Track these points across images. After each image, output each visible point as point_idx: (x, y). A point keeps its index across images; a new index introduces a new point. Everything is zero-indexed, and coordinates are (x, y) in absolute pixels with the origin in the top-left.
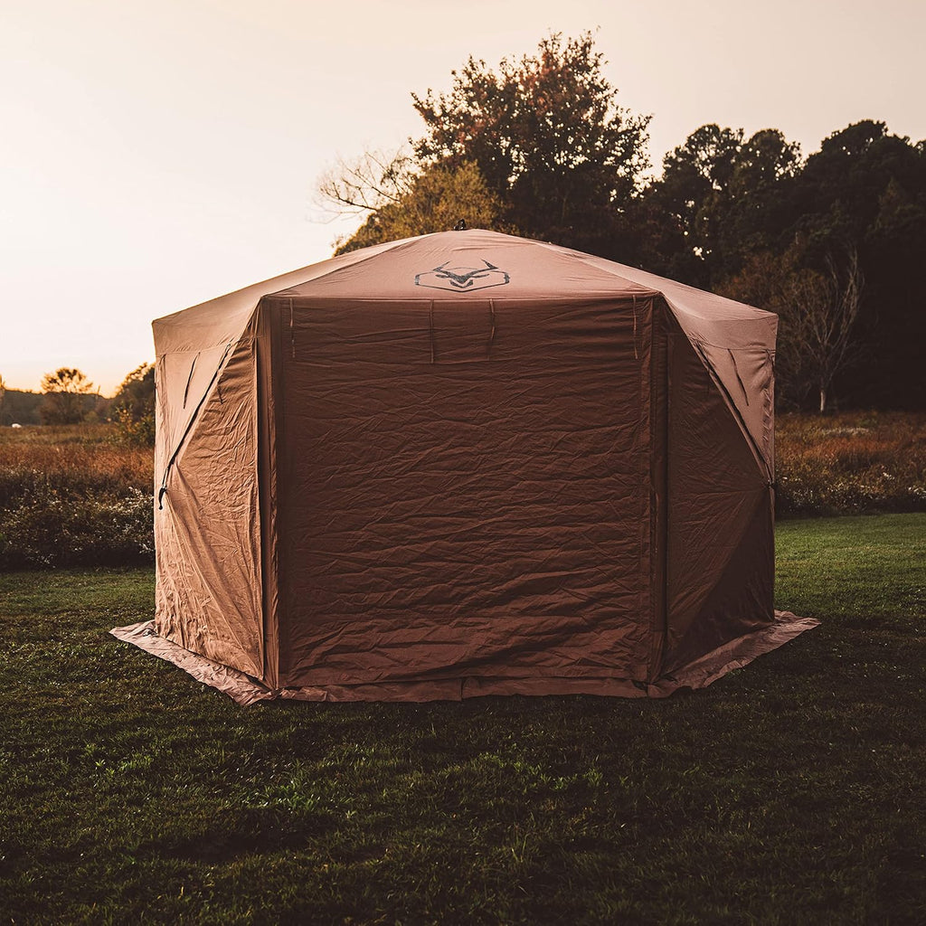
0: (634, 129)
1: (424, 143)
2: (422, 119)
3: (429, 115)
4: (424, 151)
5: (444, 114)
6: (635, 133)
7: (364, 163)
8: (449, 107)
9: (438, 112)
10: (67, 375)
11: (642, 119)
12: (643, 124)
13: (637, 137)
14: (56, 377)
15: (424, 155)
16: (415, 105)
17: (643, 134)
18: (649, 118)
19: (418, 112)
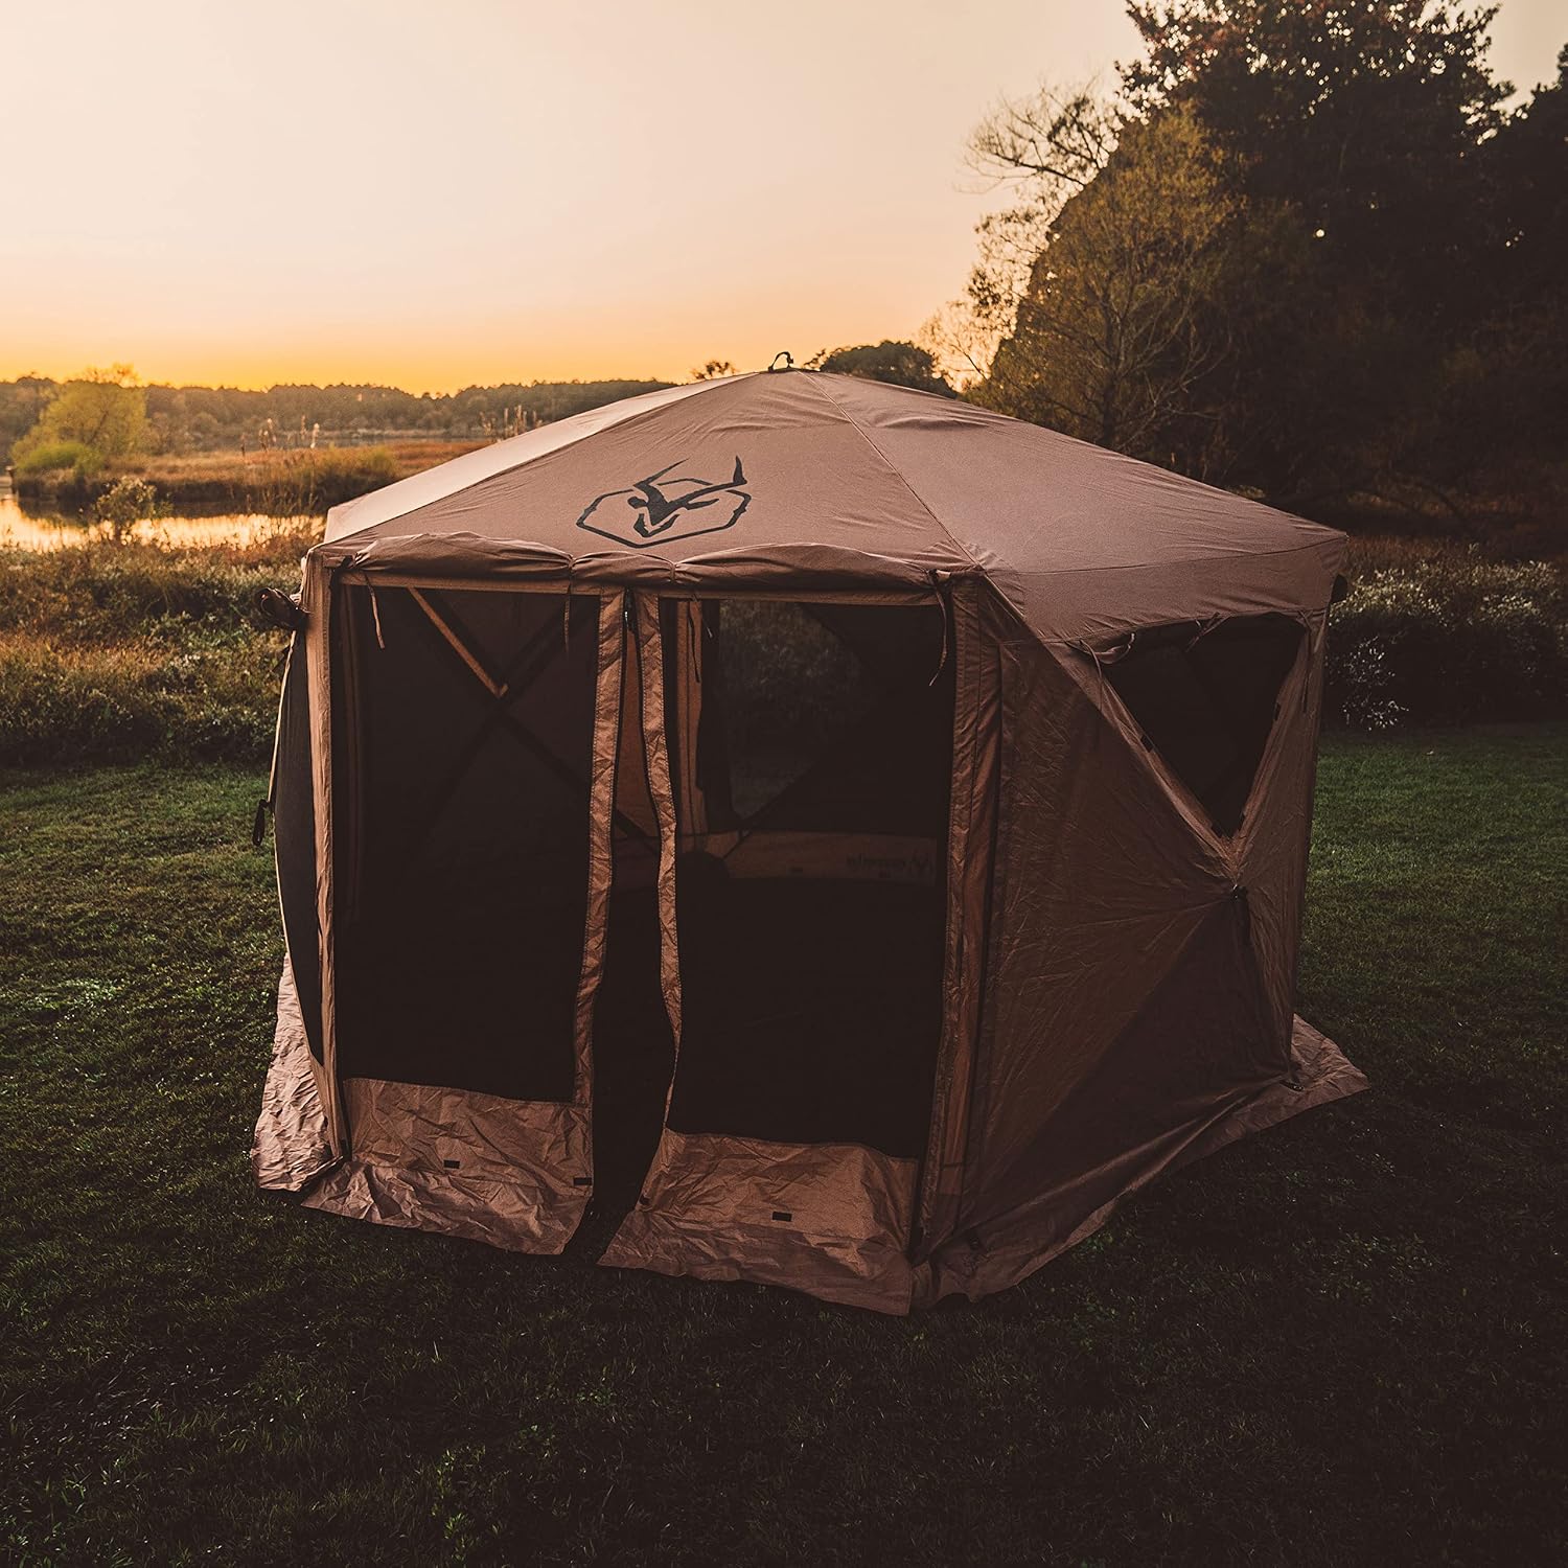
0: (1466, 30)
1: (1137, 66)
2: (1137, 31)
3: (1148, 27)
4: (1138, 78)
5: (1172, 22)
6: (1468, 36)
7: (1038, 104)
8: (1178, 13)
9: (1162, 21)
10: (717, 369)
11: (1480, 16)
12: (1483, 22)
13: (1469, 43)
14: (704, 371)
15: (1138, 84)
16: (1129, 12)
17: (1480, 40)
18: (1490, 14)
19: (1131, 21)
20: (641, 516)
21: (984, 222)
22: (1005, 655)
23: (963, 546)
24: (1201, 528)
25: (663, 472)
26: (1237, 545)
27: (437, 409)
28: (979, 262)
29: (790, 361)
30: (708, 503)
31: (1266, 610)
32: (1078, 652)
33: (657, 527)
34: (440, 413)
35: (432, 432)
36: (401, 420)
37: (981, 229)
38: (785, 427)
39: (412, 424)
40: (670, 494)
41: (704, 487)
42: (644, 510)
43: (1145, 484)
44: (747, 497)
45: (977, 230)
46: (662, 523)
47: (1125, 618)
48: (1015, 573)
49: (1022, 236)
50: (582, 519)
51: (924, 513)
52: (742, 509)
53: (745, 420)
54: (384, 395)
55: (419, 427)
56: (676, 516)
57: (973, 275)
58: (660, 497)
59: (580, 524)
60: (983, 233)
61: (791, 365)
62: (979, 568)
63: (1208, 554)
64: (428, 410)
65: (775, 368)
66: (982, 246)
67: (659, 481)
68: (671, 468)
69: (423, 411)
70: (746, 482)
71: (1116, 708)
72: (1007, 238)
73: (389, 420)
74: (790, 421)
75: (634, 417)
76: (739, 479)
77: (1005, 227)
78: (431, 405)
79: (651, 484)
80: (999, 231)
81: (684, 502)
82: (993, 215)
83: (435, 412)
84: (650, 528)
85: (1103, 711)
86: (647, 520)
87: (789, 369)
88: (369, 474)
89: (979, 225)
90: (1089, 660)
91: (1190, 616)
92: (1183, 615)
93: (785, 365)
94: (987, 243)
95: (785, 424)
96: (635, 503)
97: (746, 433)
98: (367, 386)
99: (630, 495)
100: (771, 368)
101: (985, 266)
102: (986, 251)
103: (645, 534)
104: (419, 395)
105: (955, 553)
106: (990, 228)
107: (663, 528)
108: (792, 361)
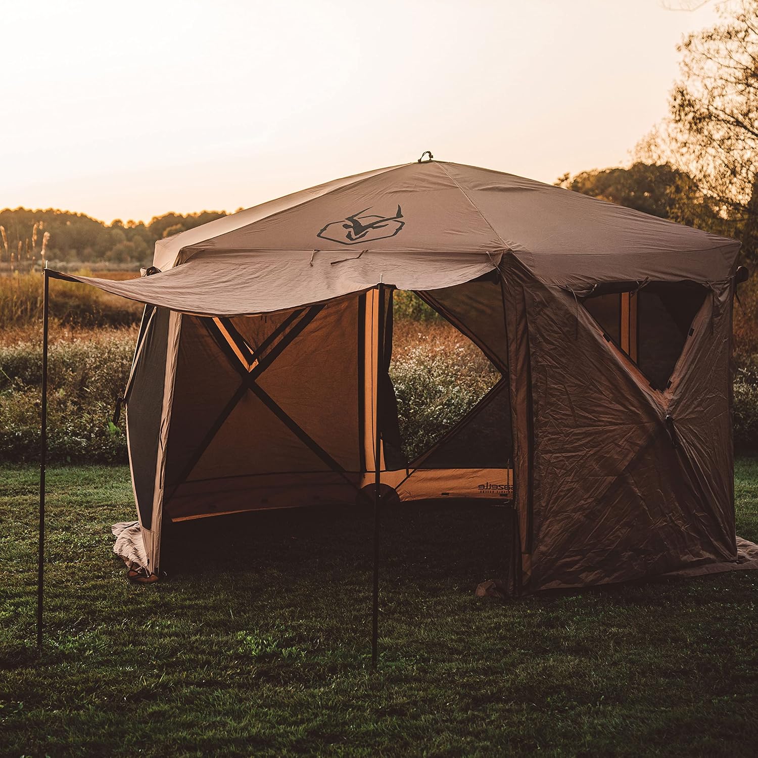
20: (350, 232)
21: (686, 40)
22: (526, 290)
23: (504, 241)
24: (652, 239)
25: (361, 213)
26: (672, 247)
27: (129, 240)
28: (679, 79)
29: (431, 156)
30: (384, 226)
31: (681, 279)
32: (566, 291)
33: (358, 236)
34: (132, 244)
35: (123, 266)
36: (88, 251)
37: (683, 48)
38: (424, 191)
39: (101, 255)
40: (364, 223)
41: (382, 219)
42: (351, 230)
43: (626, 218)
44: (403, 223)
45: (679, 49)
46: (360, 235)
47: (593, 277)
48: (530, 253)
49: (724, 52)
50: (320, 233)
51: (489, 228)
52: (400, 228)
53: (404, 187)
54: (68, 223)
55: (109, 260)
56: (367, 232)
57: (674, 93)
58: (358, 224)
59: (319, 235)
60: (685, 51)
61: (432, 159)
62: (510, 250)
63: (649, 251)
64: (120, 241)
65: (422, 161)
66: (682, 64)
67: (358, 217)
68: (364, 211)
69: (113, 241)
70: (403, 217)
71: (588, 319)
72: (709, 56)
73: (74, 252)
74: (428, 187)
75: (344, 187)
76: (399, 215)
77: (706, 45)
78: (123, 236)
79: (354, 218)
80: (701, 49)
81: (371, 226)
82: (695, 34)
83: (128, 243)
84: (354, 237)
85: (579, 319)
86: (353, 234)
87: (430, 161)
88: (71, 297)
89: (681, 44)
90: (570, 294)
91: (634, 279)
92: (628, 278)
93: (428, 159)
94: (688, 60)
95: (424, 189)
96: (346, 226)
97: (404, 194)
98: (50, 211)
99: (344, 223)
100: (420, 161)
101: (686, 83)
102: (686, 69)
103: (352, 239)
104: (108, 223)
105: (499, 244)
106: (692, 47)
107: (360, 237)
108: (432, 157)
